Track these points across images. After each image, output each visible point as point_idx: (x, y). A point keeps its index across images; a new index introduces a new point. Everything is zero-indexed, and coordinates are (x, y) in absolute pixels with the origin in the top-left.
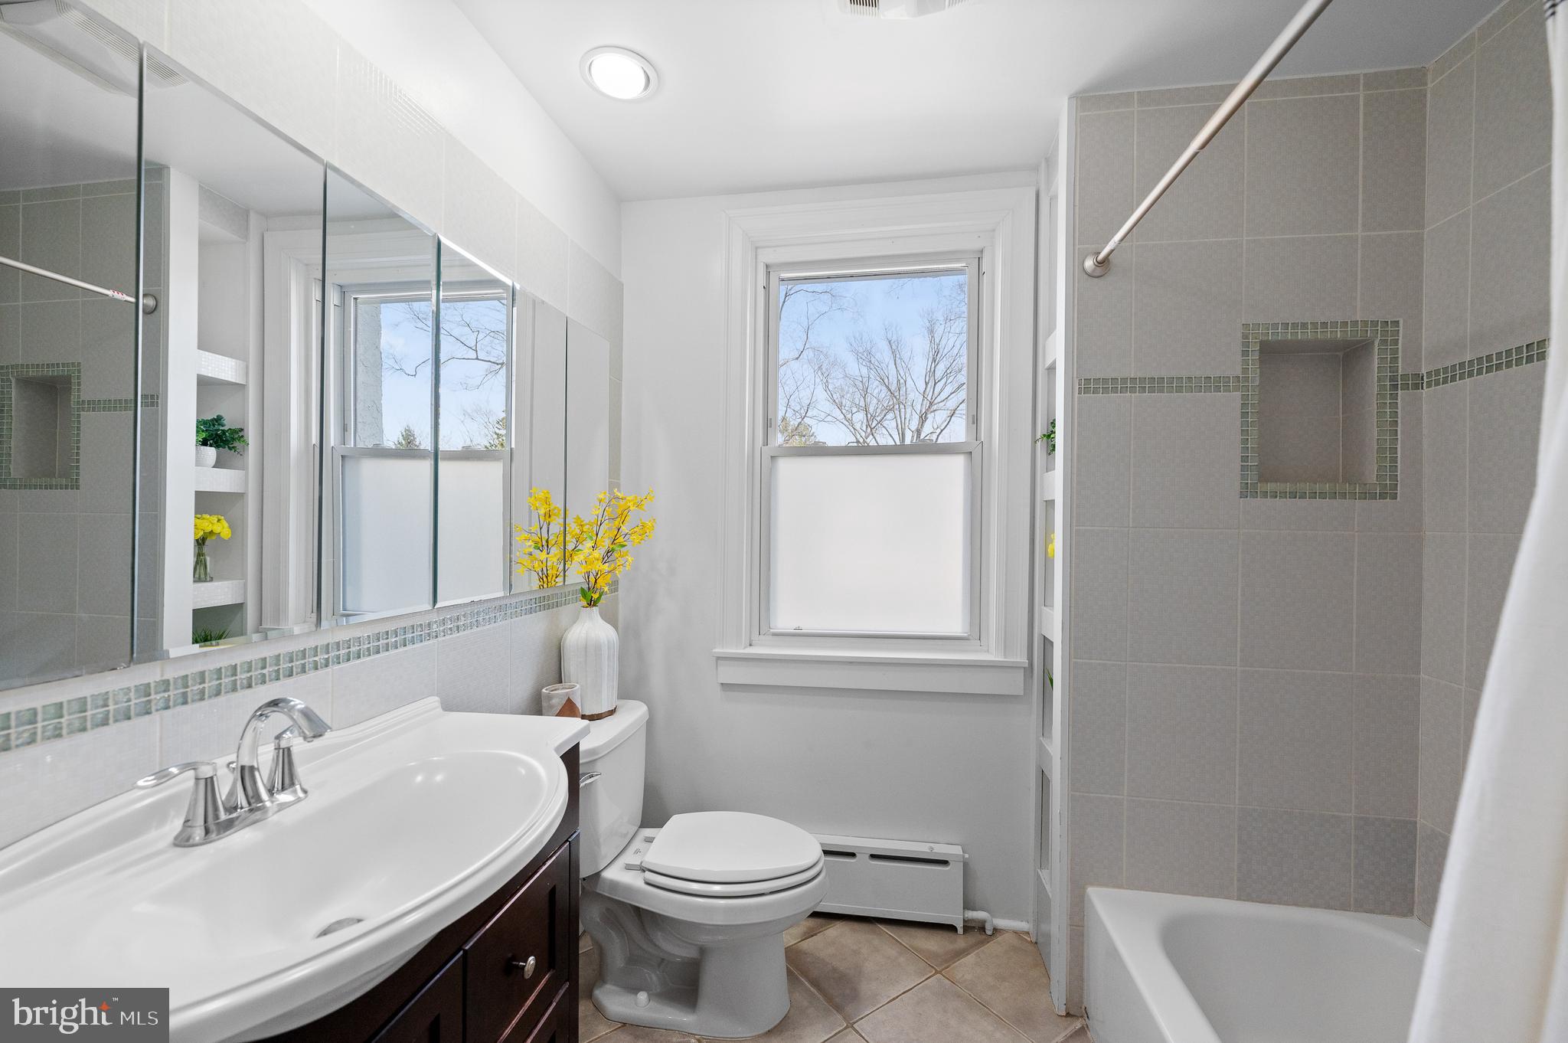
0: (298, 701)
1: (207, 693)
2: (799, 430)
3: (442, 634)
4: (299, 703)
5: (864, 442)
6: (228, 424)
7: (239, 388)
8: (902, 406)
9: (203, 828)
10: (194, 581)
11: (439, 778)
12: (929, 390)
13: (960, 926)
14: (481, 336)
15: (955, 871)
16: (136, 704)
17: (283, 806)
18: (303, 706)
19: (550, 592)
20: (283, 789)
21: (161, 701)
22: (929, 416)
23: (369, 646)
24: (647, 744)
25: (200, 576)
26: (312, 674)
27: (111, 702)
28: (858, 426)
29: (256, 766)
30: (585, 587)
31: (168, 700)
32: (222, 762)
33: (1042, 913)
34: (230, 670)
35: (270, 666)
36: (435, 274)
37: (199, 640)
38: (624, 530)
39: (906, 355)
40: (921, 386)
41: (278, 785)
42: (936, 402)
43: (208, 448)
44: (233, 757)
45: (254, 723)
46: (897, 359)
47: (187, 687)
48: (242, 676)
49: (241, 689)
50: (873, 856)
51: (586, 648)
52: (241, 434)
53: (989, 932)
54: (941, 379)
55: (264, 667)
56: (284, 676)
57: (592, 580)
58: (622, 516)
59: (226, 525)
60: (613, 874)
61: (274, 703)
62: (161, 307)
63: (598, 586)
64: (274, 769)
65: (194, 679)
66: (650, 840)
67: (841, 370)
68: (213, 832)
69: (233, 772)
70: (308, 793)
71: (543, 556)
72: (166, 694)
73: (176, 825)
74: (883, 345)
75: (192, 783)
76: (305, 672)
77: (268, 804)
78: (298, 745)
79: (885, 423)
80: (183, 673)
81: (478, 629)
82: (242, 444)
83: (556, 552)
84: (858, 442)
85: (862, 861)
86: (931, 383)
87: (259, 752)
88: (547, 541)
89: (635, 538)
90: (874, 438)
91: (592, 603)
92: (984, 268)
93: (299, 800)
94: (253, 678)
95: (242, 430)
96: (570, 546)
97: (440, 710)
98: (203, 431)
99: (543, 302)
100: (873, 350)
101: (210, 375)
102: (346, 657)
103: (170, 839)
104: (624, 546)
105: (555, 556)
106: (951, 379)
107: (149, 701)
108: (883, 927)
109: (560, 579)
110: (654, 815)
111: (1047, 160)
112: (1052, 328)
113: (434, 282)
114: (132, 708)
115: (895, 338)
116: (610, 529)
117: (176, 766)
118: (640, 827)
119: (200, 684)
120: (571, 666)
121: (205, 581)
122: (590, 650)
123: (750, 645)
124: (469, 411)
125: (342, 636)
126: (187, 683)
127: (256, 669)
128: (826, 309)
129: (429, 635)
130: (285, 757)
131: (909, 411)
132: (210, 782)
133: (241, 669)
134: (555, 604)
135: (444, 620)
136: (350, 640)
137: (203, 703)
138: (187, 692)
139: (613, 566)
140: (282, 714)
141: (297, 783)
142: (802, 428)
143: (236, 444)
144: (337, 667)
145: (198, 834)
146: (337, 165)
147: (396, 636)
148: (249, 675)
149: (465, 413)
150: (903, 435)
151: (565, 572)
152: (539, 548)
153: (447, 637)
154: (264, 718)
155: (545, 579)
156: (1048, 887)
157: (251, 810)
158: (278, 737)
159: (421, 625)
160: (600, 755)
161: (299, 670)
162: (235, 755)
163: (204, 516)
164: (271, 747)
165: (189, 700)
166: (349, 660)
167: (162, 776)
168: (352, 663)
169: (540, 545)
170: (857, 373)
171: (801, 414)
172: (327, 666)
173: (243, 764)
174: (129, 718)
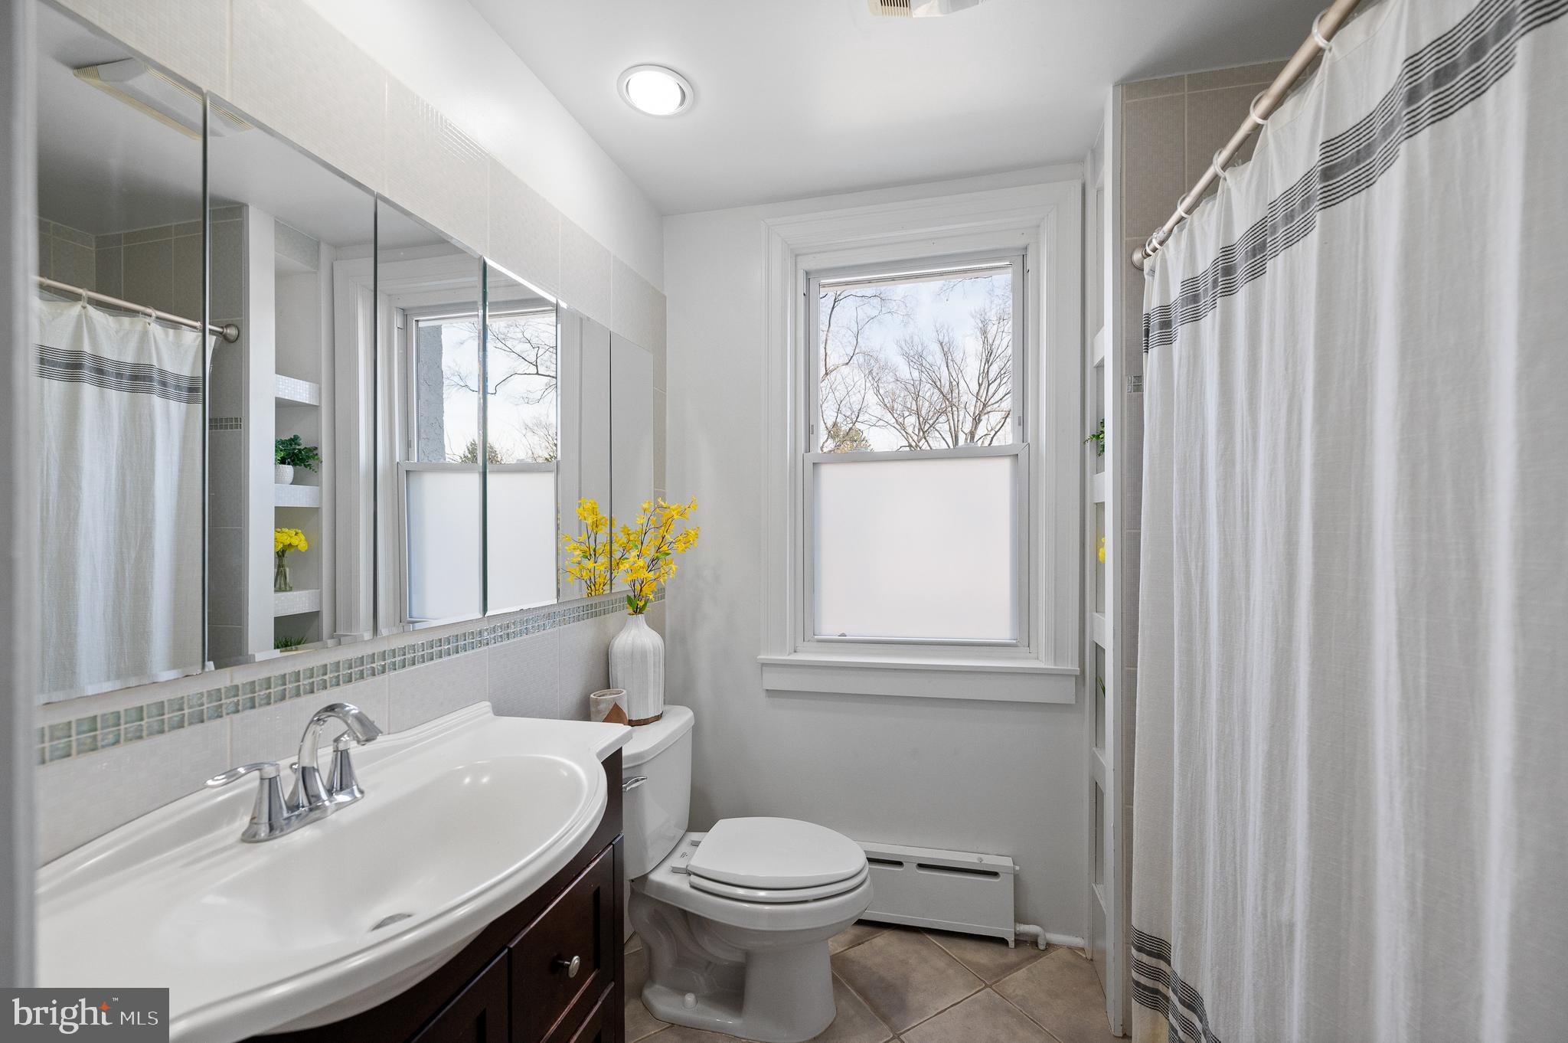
0: (352, 707)
1: (272, 697)
2: (851, 434)
3: (493, 641)
4: (353, 709)
5: (917, 446)
6: (304, 444)
7: (312, 409)
8: (955, 409)
9: (267, 825)
10: (275, 591)
11: (485, 780)
12: (983, 392)
13: (1011, 939)
14: (541, 352)
15: (1004, 884)
16: (208, 708)
17: (340, 806)
18: (357, 711)
19: (596, 600)
20: (342, 789)
21: (231, 706)
22: (983, 418)
23: (423, 653)
24: (694, 749)
25: (280, 586)
26: (370, 680)
27: (185, 706)
28: (910, 430)
29: (316, 767)
30: (631, 594)
31: (237, 704)
32: (284, 763)
33: (1097, 931)
34: (293, 676)
35: (331, 672)
36: (481, 295)
37: (280, 645)
38: (668, 538)
39: (958, 356)
40: (974, 388)
41: (337, 784)
42: (990, 403)
43: (286, 466)
44: (295, 759)
45: (313, 727)
46: (949, 361)
47: (255, 693)
48: (305, 682)
49: (304, 694)
50: (921, 866)
51: (632, 655)
52: (315, 452)
53: (1042, 947)
54: (995, 380)
55: (325, 674)
56: (344, 683)
57: (638, 587)
58: (666, 525)
59: (303, 537)
60: (661, 876)
61: (331, 708)
62: (243, 335)
63: (643, 593)
64: (333, 771)
65: (260, 685)
66: (696, 844)
67: (891, 374)
68: (276, 829)
69: (295, 773)
70: (366, 792)
71: (590, 564)
72: (235, 699)
73: (243, 822)
74: (936, 347)
75: (257, 783)
76: (363, 678)
77: (327, 803)
78: (355, 749)
79: (937, 427)
80: (250, 679)
81: (528, 636)
82: (317, 462)
83: (603, 560)
84: (910, 446)
85: (910, 870)
86: (985, 385)
87: (319, 754)
88: (595, 551)
89: (680, 546)
90: (927, 441)
91: (638, 611)
92: (1029, 266)
93: (355, 800)
94: (315, 683)
95: (316, 448)
96: (617, 555)
97: (491, 715)
98: (281, 451)
99: (588, 319)
100: (924, 353)
101: (286, 398)
102: (401, 664)
103: (239, 835)
104: (668, 554)
105: (603, 564)
106: (1006, 379)
107: (221, 706)
108: (931, 938)
109: (607, 587)
110: (701, 818)
111: (1093, 151)
112: (1100, 325)
113: (480, 303)
114: (205, 711)
115: (946, 339)
116: (656, 538)
117: (243, 766)
118: (686, 831)
119: (267, 689)
120: (618, 672)
121: (285, 591)
122: (638, 657)
123: (795, 652)
124: (530, 425)
125: (398, 643)
126: (254, 688)
127: (318, 676)
128: (875, 313)
129: (480, 642)
130: (343, 759)
131: (962, 413)
132: (272, 783)
133: (304, 675)
134: (602, 611)
135: (494, 627)
136: (405, 648)
137: (268, 708)
138: (254, 697)
139: (658, 574)
140: (336, 719)
141: (354, 784)
142: (853, 433)
143: (311, 462)
144: (393, 673)
145: (263, 831)
146: (387, 196)
147: (449, 644)
148: (311, 680)
149: (527, 427)
150: (957, 437)
151: (611, 581)
152: (587, 557)
153: (498, 644)
154: (322, 723)
155: (593, 587)
156: (1102, 903)
157: (311, 810)
158: (337, 740)
159: (473, 632)
160: (646, 760)
161: (358, 677)
162: (296, 757)
163: (284, 530)
164: (330, 749)
165: (257, 705)
166: (404, 666)
167: (232, 775)
168: (408, 669)
169: (588, 554)
170: (908, 376)
171: (852, 419)
172: (383, 672)
173: (304, 765)
174: (202, 721)
